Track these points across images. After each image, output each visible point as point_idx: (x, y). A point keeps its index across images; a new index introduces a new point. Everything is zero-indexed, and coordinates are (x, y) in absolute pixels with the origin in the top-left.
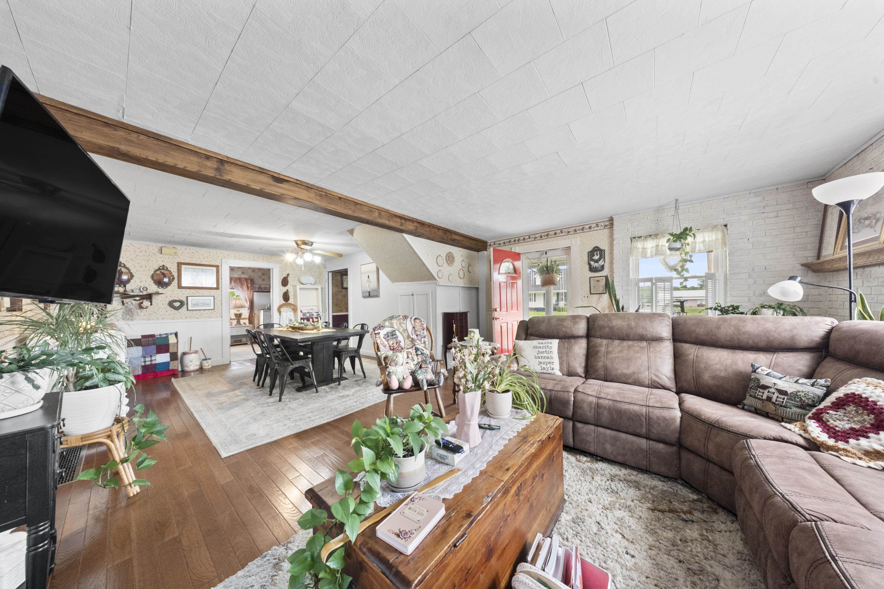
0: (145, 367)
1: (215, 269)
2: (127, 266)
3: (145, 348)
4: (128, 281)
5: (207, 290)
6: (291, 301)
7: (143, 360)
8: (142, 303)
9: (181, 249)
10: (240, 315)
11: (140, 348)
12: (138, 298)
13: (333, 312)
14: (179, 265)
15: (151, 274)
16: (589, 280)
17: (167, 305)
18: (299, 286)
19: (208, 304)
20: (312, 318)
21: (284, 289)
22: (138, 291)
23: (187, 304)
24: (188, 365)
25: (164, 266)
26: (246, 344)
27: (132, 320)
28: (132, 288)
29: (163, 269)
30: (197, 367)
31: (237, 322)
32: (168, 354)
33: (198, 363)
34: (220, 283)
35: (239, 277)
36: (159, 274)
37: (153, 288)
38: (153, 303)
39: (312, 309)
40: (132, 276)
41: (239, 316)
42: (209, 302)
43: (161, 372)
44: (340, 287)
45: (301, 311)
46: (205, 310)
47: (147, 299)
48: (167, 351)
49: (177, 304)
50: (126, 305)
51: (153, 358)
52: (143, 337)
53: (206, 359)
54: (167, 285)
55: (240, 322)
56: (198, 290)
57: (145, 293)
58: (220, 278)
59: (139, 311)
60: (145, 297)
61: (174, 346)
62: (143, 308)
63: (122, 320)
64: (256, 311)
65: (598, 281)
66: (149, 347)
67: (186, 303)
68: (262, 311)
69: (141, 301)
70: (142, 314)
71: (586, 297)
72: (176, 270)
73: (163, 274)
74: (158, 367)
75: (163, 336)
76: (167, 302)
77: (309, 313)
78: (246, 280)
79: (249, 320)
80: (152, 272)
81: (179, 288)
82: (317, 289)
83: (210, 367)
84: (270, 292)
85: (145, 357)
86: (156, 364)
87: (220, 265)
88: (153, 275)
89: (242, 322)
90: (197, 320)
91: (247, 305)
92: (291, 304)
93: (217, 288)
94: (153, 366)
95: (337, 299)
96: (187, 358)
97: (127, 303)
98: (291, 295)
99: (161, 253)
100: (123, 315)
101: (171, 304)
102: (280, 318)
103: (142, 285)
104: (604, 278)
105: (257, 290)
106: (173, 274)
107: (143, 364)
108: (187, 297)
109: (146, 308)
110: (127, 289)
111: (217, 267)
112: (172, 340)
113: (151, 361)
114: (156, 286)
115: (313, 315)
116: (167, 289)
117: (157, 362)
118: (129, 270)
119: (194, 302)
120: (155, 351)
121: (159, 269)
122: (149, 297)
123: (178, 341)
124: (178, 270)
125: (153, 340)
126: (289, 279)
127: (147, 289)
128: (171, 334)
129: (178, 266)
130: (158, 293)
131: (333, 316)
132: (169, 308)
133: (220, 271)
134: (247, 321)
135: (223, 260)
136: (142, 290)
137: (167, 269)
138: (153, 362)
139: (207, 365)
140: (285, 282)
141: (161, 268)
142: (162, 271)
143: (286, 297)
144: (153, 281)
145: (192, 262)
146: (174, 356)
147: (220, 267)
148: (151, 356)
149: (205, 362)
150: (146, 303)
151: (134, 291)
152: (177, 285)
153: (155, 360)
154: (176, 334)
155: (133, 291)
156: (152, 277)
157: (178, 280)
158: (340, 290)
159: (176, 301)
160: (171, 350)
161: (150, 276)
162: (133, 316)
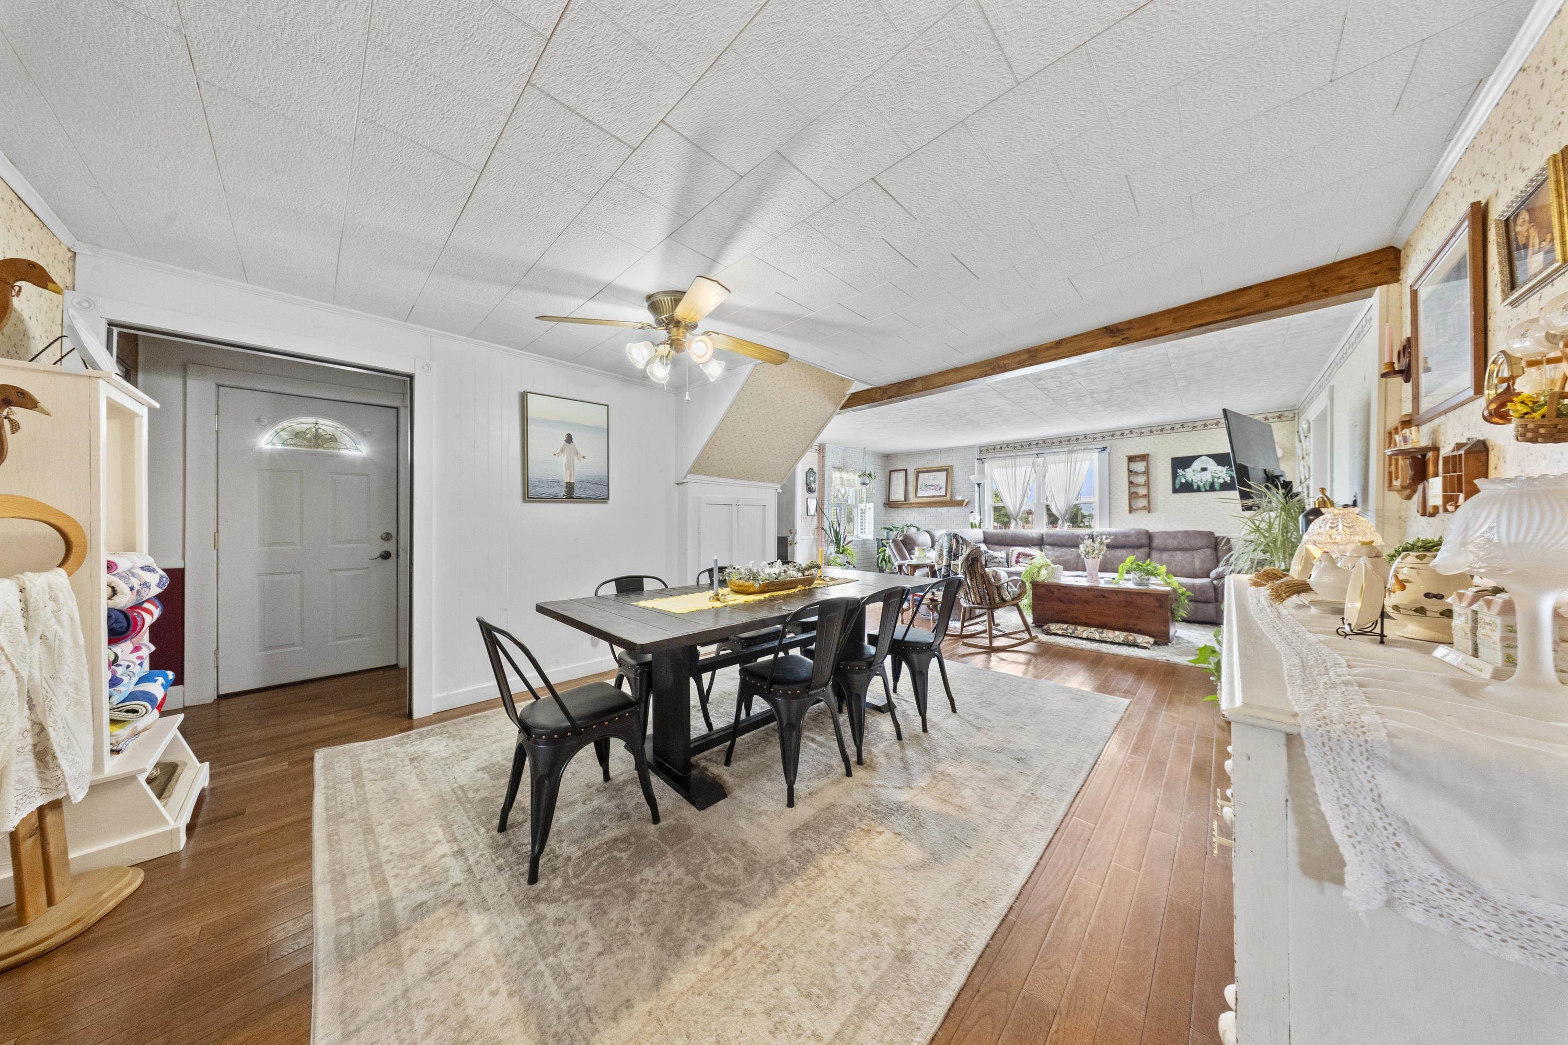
16: (806, 500)
71: (804, 518)
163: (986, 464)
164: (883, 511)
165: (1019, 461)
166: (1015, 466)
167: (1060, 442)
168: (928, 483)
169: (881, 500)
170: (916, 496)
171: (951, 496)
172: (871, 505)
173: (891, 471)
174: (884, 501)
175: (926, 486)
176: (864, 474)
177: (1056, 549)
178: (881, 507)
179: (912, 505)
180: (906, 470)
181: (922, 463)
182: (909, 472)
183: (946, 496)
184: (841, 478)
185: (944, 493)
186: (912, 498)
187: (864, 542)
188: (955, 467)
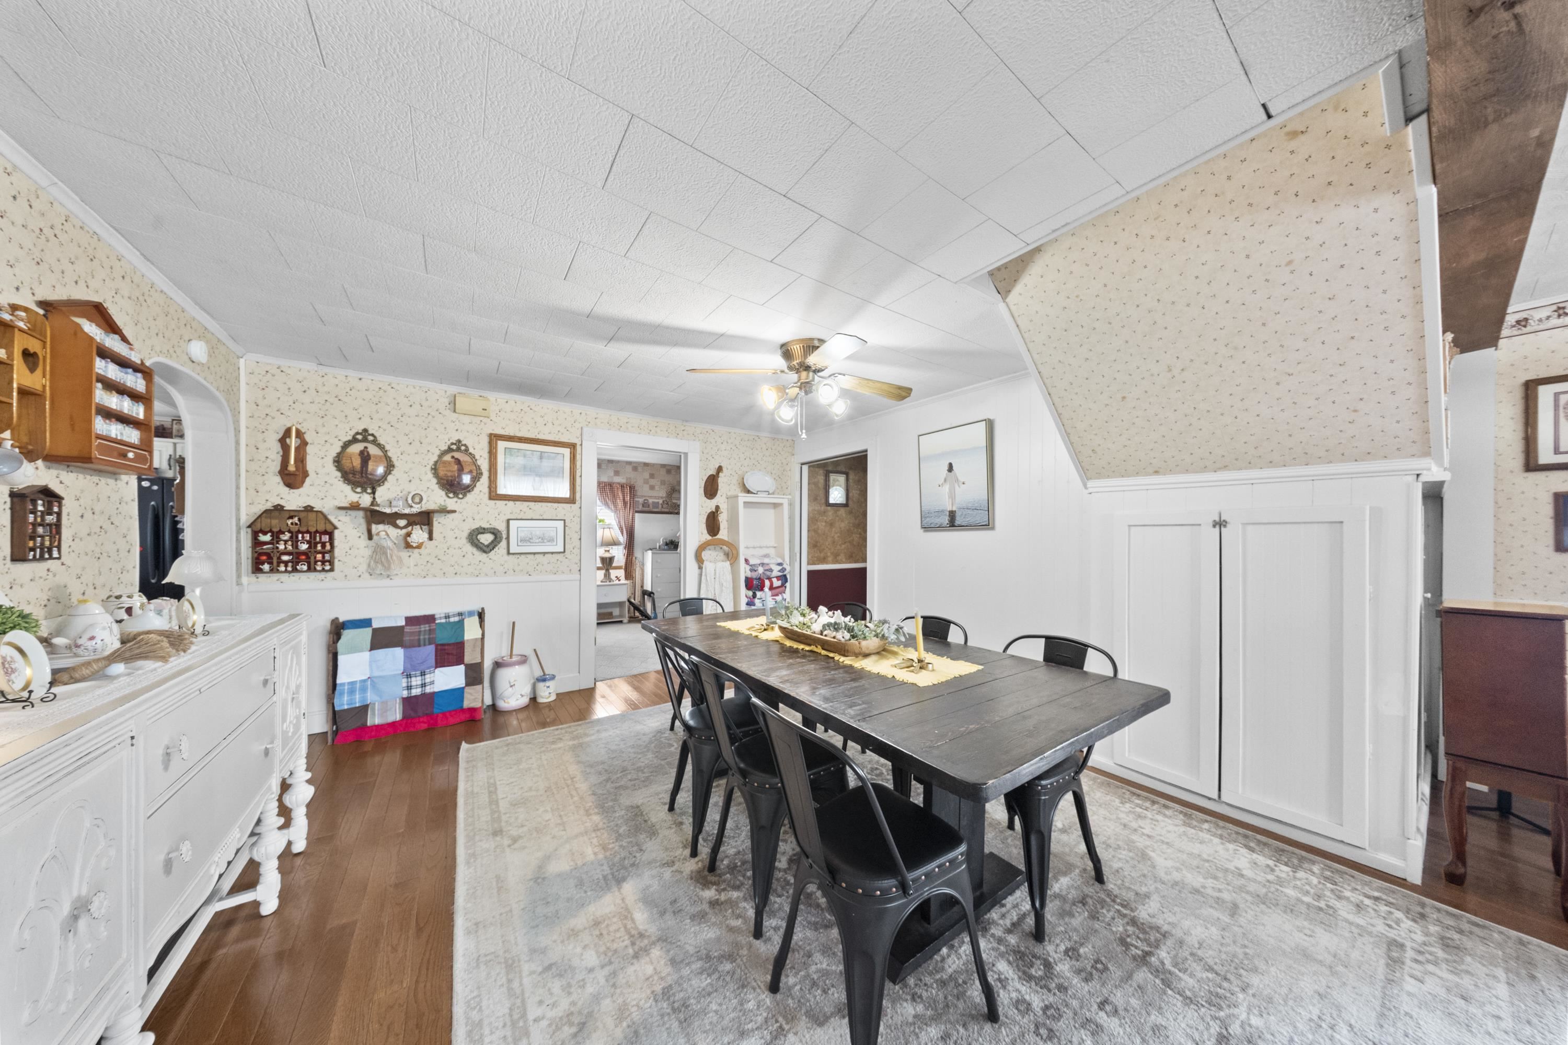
0: (409, 702)
1: (567, 452)
2: (381, 440)
3: (409, 650)
4: (383, 480)
5: (549, 504)
6: (723, 534)
7: (404, 682)
8: (409, 535)
9: (498, 400)
10: (611, 559)
11: (399, 652)
12: (402, 523)
13: (808, 564)
14: (494, 439)
15: (432, 463)
17: (464, 541)
18: (743, 498)
19: (551, 540)
20: (770, 579)
21: (710, 505)
22: (401, 503)
23: (508, 538)
24: (506, 694)
25: (459, 441)
26: (621, 622)
27: (388, 576)
28: (390, 495)
29: (458, 449)
30: (525, 701)
31: (605, 575)
32: (461, 668)
33: (527, 690)
34: (578, 488)
35: (610, 480)
36: (449, 463)
37: (435, 497)
38: (435, 535)
39: (767, 556)
40: (390, 467)
41: (607, 563)
42: (553, 534)
43: (444, 714)
44: (823, 501)
45: (746, 561)
46: (544, 553)
47: (421, 524)
48: (459, 660)
49: (486, 539)
50: (375, 537)
51: (428, 678)
52: (410, 620)
53: (543, 679)
54: (467, 489)
55: (609, 574)
56: (532, 504)
57: (416, 509)
58: (578, 474)
59: (404, 554)
60: (417, 519)
61: (474, 646)
62: (411, 547)
63: (367, 575)
64: (637, 553)
66: (422, 649)
67: (504, 536)
68: (650, 553)
69: (410, 528)
70: (412, 562)
72: (486, 455)
73: (458, 462)
74: (437, 700)
75: (452, 620)
76: (466, 534)
77: (763, 564)
78: (622, 486)
79: (626, 571)
80: (436, 458)
81: (491, 498)
82: (776, 506)
83: (553, 698)
84: (678, 513)
85: (409, 676)
86: (433, 694)
87: (578, 442)
88: (436, 463)
89: (613, 573)
90: (527, 578)
91: (622, 539)
92: (723, 542)
93: (571, 500)
94: (429, 698)
95: (816, 531)
96: (506, 676)
97: (378, 534)
98: (723, 519)
99: (455, 411)
100: (369, 565)
101: (473, 538)
102: (701, 575)
103: (413, 489)
105: (640, 508)
106: (479, 463)
107: (405, 694)
108: (508, 521)
109: (419, 546)
110: (378, 500)
111: (572, 447)
112: (471, 631)
113: (423, 685)
114: (443, 493)
115: (771, 570)
116: (466, 499)
117: (436, 690)
118: (385, 452)
119: (521, 535)
120: (432, 661)
121: (450, 450)
122: (425, 519)
123: (483, 635)
124: (490, 452)
125: (431, 631)
126: (722, 480)
127: (421, 499)
128: (471, 614)
129: (490, 443)
130: (444, 511)
131: (810, 573)
132: (469, 549)
133: (578, 457)
134: (621, 573)
135: (585, 429)
136: (410, 501)
137: (467, 450)
138: (428, 690)
139: (546, 694)
140: (711, 488)
141: (454, 447)
142: (457, 455)
143: (712, 523)
144: (435, 481)
145: (519, 434)
146: (474, 675)
147: (578, 448)
148: (423, 674)
149: (541, 685)
150: (418, 535)
151: (394, 503)
152: (486, 490)
153: (432, 683)
154: (481, 615)
155: (390, 504)
156: (435, 469)
157: (490, 477)
158: (823, 508)
159: (482, 531)
160: (470, 656)
161: (429, 467)
162: (388, 568)
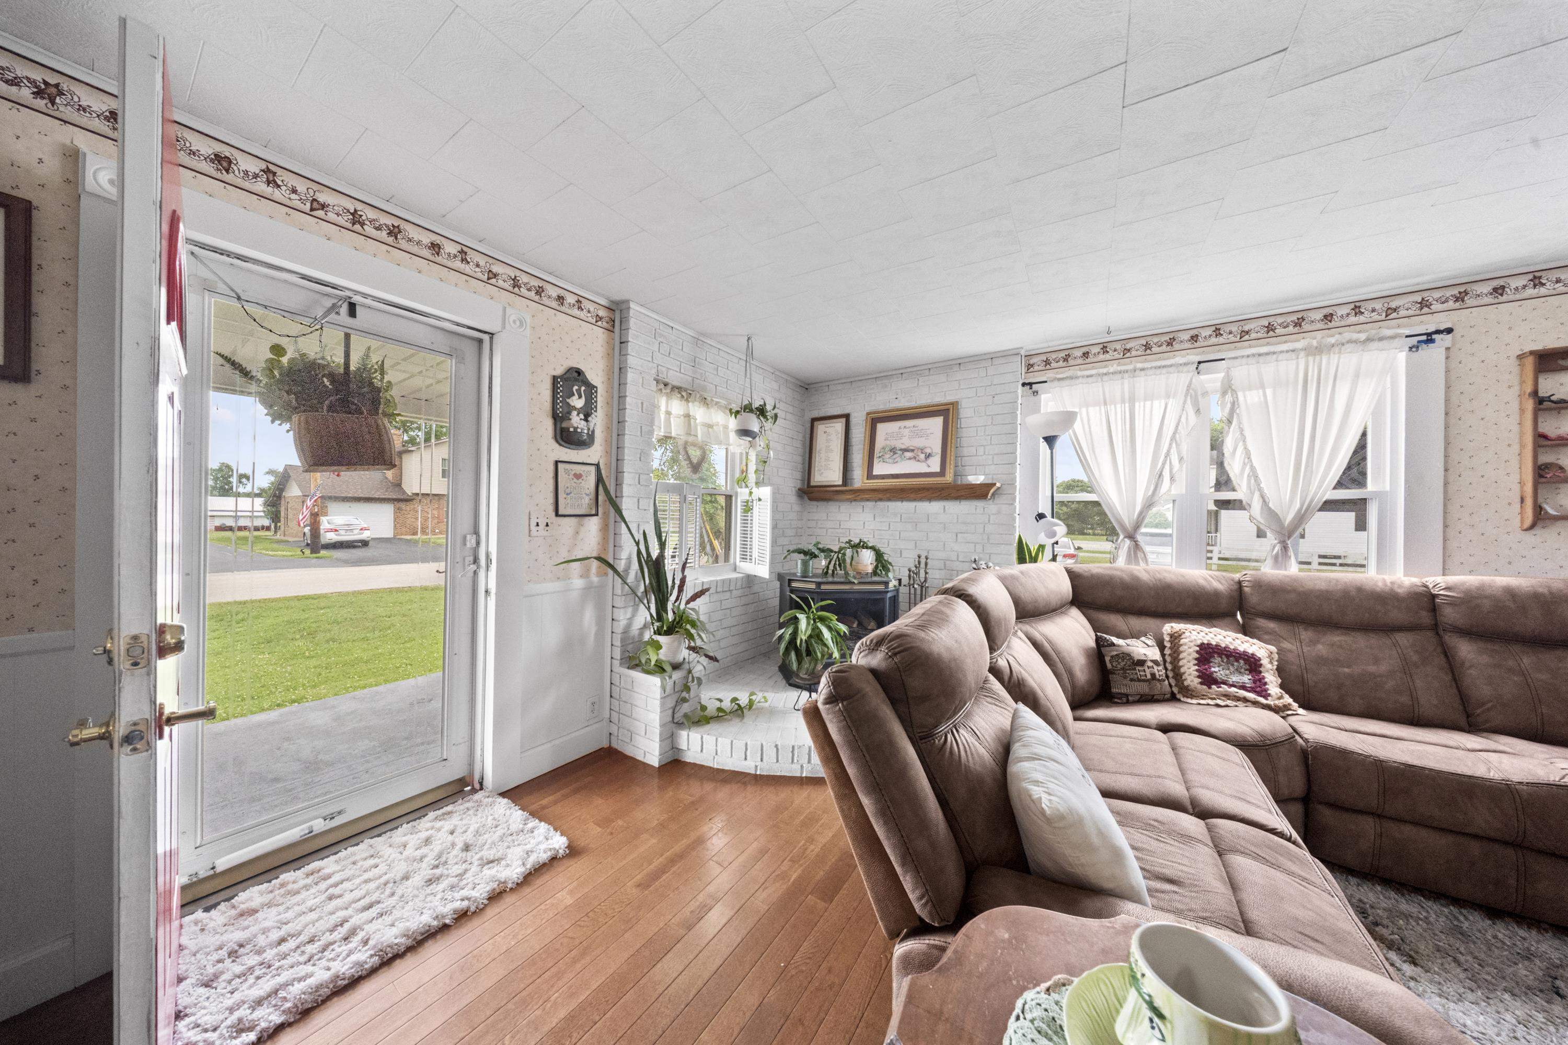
16: (551, 468)
65: (578, 476)
71: (542, 525)
104: (593, 469)
163: (1043, 397)
164: (796, 508)
165: (1142, 383)
166: (1132, 400)
167: (1270, 328)
168: (899, 445)
169: (790, 481)
170: (870, 476)
171: (956, 475)
172: (765, 492)
173: (814, 420)
174: (799, 485)
175: (893, 450)
176: (748, 408)
177: (1306, 634)
178: (793, 498)
179: (860, 495)
180: (847, 417)
181: (883, 400)
182: (853, 420)
183: (942, 473)
184: (688, 416)
185: (936, 468)
186: (859, 479)
187: (750, 580)
188: (964, 404)
